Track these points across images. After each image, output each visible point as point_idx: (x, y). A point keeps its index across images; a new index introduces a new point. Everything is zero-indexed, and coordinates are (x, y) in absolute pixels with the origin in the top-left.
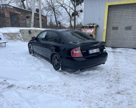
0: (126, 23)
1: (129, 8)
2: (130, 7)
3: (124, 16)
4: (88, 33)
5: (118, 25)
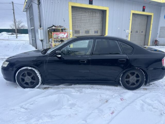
0: (85, 27)
1: (87, 13)
3: (83, 20)
4: (62, 38)
5: (79, 29)
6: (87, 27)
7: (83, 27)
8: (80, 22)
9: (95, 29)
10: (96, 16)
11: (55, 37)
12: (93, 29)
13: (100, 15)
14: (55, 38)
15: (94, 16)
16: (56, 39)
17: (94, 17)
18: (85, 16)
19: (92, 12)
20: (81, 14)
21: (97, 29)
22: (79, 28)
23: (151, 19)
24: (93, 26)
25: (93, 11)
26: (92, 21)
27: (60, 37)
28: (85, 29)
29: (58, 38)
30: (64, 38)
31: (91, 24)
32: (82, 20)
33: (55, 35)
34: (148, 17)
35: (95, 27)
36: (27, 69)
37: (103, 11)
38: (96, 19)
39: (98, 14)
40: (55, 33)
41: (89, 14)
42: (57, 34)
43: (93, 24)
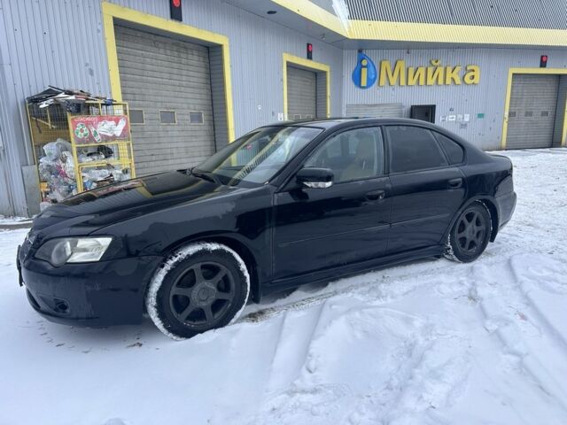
0: (159, 99)
1: (160, 48)
2: (160, 45)
3: (150, 73)
4: (107, 138)
5: (140, 106)
6: (164, 99)
7: (152, 98)
8: (142, 81)
9: (192, 106)
10: (191, 62)
11: (80, 135)
12: (185, 106)
13: (202, 59)
14: (79, 141)
15: (184, 61)
16: (87, 142)
17: (186, 67)
18: (156, 61)
19: (175, 48)
20: (140, 52)
21: (197, 107)
22: (141, 102)
23: (326, 81)
24: (184, 95)
25: (178, 45)
26: (178, 77)
27: (99, 137)
28: (159, 104)
29: (91, 138)
30: (114, 138)
31: (178, 89)
32: (146, 73)
33: (79, 127)
34: (317, 75)
35: (190, 101)
36: (204, 252)
37: (208, 48)
38: (191, 73)
39: (196, 58)
40: (81, 118)
41: (168, 52)
42: (87, 124)
43: (183, 89)
